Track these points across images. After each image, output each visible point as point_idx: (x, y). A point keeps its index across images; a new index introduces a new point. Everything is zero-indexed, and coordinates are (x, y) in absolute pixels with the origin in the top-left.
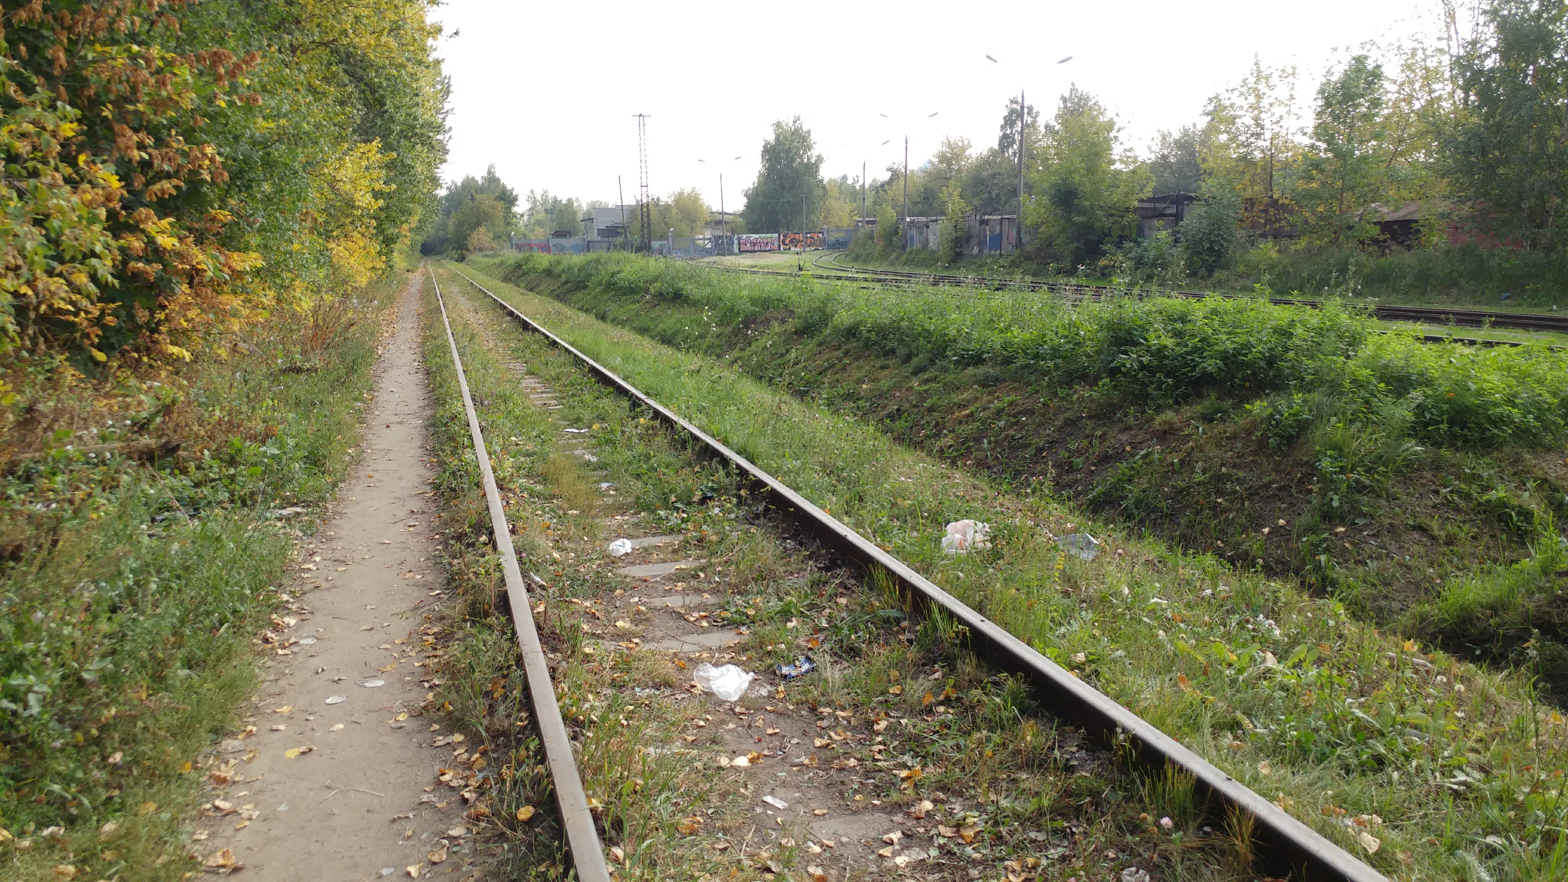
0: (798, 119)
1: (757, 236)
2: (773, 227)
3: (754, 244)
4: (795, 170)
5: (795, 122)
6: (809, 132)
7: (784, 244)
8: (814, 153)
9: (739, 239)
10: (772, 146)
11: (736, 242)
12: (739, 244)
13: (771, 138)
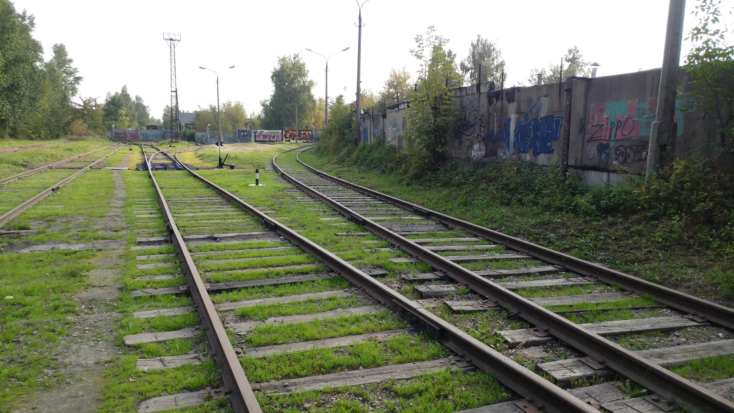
0: (297, 56)
1: (267, 131)
2: (279, 126)
3: (265, 137)
4: (295, 90)
5: (295, 58)
6: (304, 64)
7: (286, 137)
8: (309, 78)
9: (255, 133)
10: (278, 71)
11: (253, 135)
12: (255, 136)
13: (278, 67)
